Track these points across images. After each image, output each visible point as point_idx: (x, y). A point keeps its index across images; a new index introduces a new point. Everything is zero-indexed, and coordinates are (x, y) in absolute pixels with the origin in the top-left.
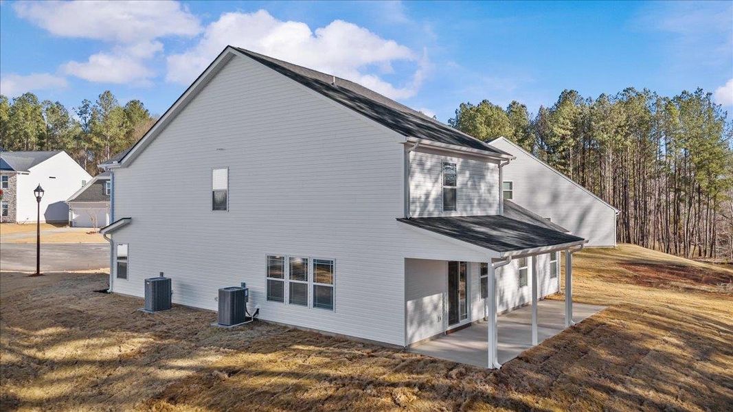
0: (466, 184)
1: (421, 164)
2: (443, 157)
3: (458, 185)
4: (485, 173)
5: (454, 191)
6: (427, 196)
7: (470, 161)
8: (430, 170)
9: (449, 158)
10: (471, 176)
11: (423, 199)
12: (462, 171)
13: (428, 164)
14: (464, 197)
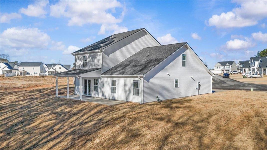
0: (90, 60)
1: (79, 58)
2: (84, 55)
3: (87, 61)
4: (97, 56)
5: (86, 62)
6: (80, 65)
7: (91, 54)
8: (80, 59)
9: (85, 55)
10: (92, 58)
11: (79, 65)
12: (89, 57)
13: (80, 58)
14: (89, 64)
